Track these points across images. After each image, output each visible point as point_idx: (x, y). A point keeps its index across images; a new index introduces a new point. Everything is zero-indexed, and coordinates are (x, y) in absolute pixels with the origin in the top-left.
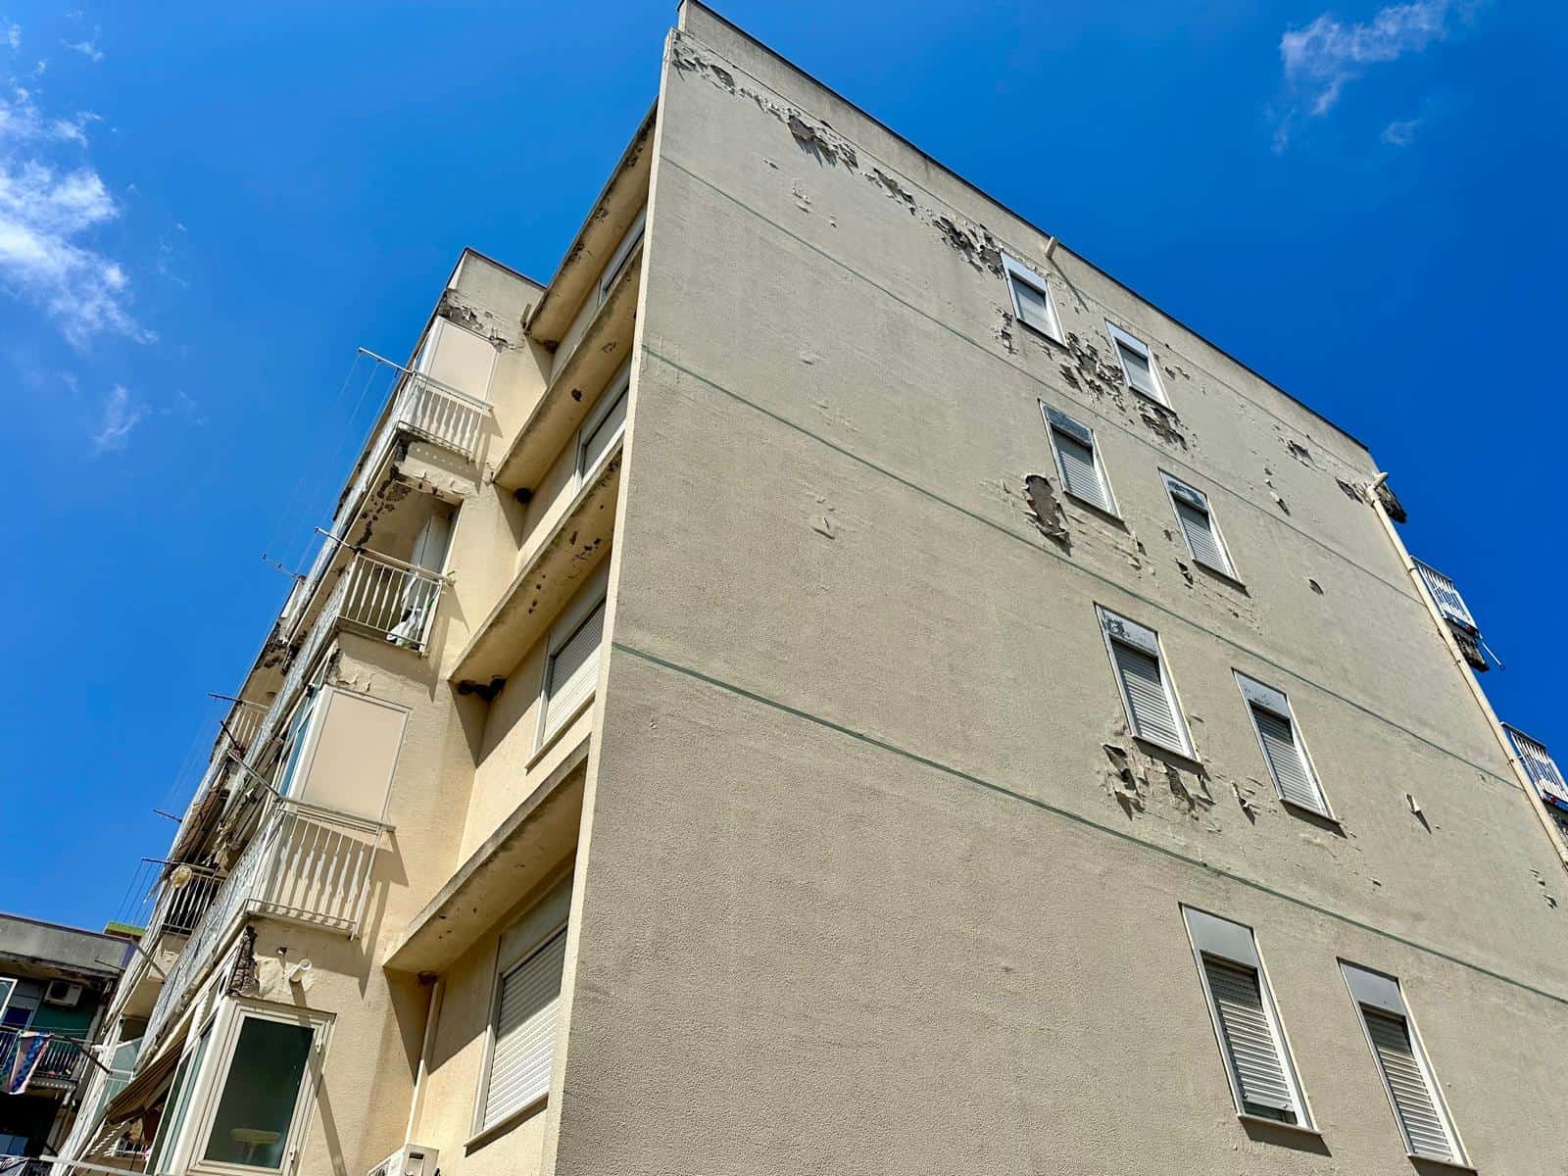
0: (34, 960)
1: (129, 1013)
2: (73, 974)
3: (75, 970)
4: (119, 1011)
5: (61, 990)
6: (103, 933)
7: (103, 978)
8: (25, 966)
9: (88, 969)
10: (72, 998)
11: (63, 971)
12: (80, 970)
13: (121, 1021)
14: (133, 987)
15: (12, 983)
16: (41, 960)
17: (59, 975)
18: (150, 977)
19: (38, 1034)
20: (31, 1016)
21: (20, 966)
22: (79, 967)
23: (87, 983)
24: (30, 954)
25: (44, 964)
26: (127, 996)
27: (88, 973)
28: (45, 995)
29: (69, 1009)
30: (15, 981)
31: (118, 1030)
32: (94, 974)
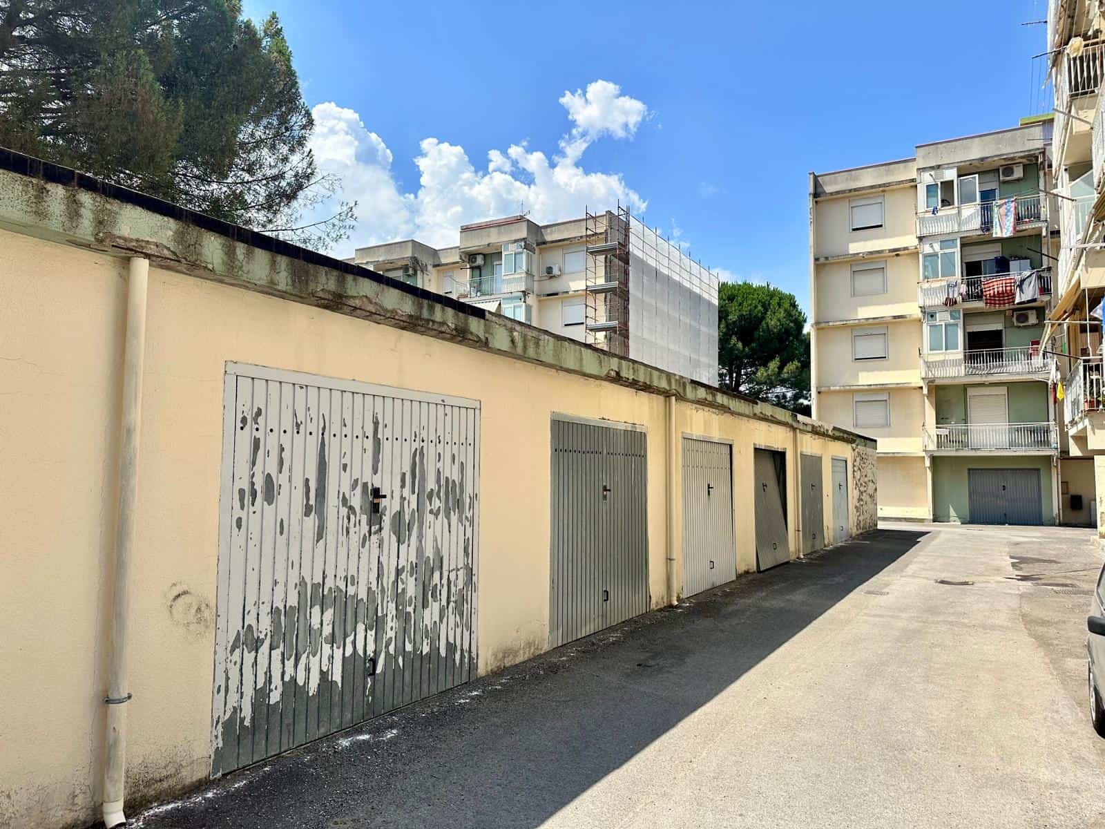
0: (982, 159)
1: (1068, 162)
2: (1013, 159)
3: (1012, 156)
4: (1060, 164)
5: (1008, 170)
6: (1019, 126)
7: (1034, 154)
8: (978, 165)
9: (1021, 152)
10: (1018, 173)
11: (1004, 159)
12: (1015, 155)
13: (1066, 170)
14: (1064, 145)
15: (975, 177)
16: (987, 158)
17: (1003, 163)
18: (1076, 132)
19: (1006, 200)
20: (997, 191)
21: (975, 166)
22: (1014, 153)
23: (1024, 160)
24: (978, 157)
25: (989, 160)
26: (1062, 153)
27: (1022, 154)
28: (999, 176)
29: (1018, 180)
30: (977, 175)
31: (1066, 176)
32: (1027, 153)
